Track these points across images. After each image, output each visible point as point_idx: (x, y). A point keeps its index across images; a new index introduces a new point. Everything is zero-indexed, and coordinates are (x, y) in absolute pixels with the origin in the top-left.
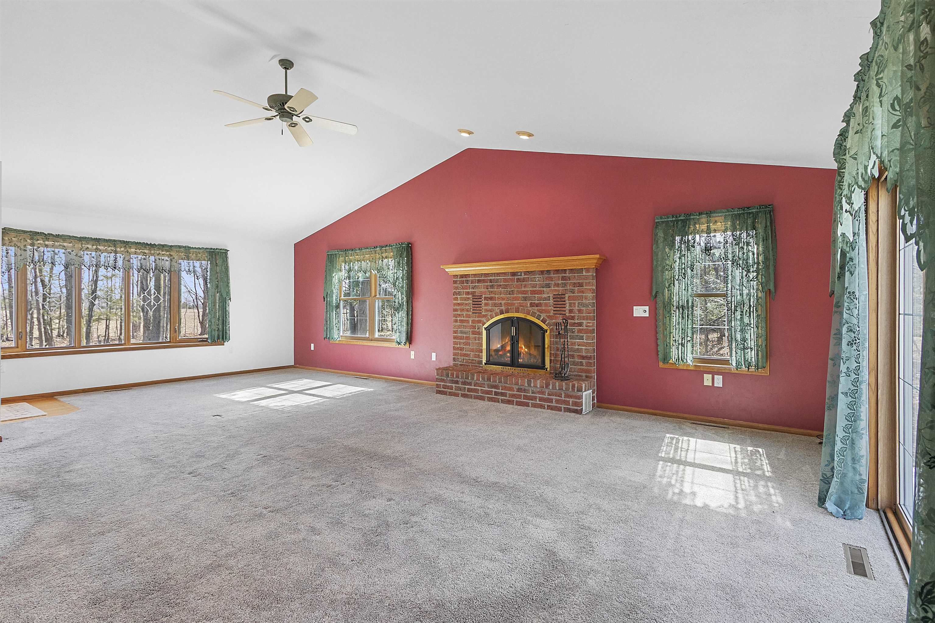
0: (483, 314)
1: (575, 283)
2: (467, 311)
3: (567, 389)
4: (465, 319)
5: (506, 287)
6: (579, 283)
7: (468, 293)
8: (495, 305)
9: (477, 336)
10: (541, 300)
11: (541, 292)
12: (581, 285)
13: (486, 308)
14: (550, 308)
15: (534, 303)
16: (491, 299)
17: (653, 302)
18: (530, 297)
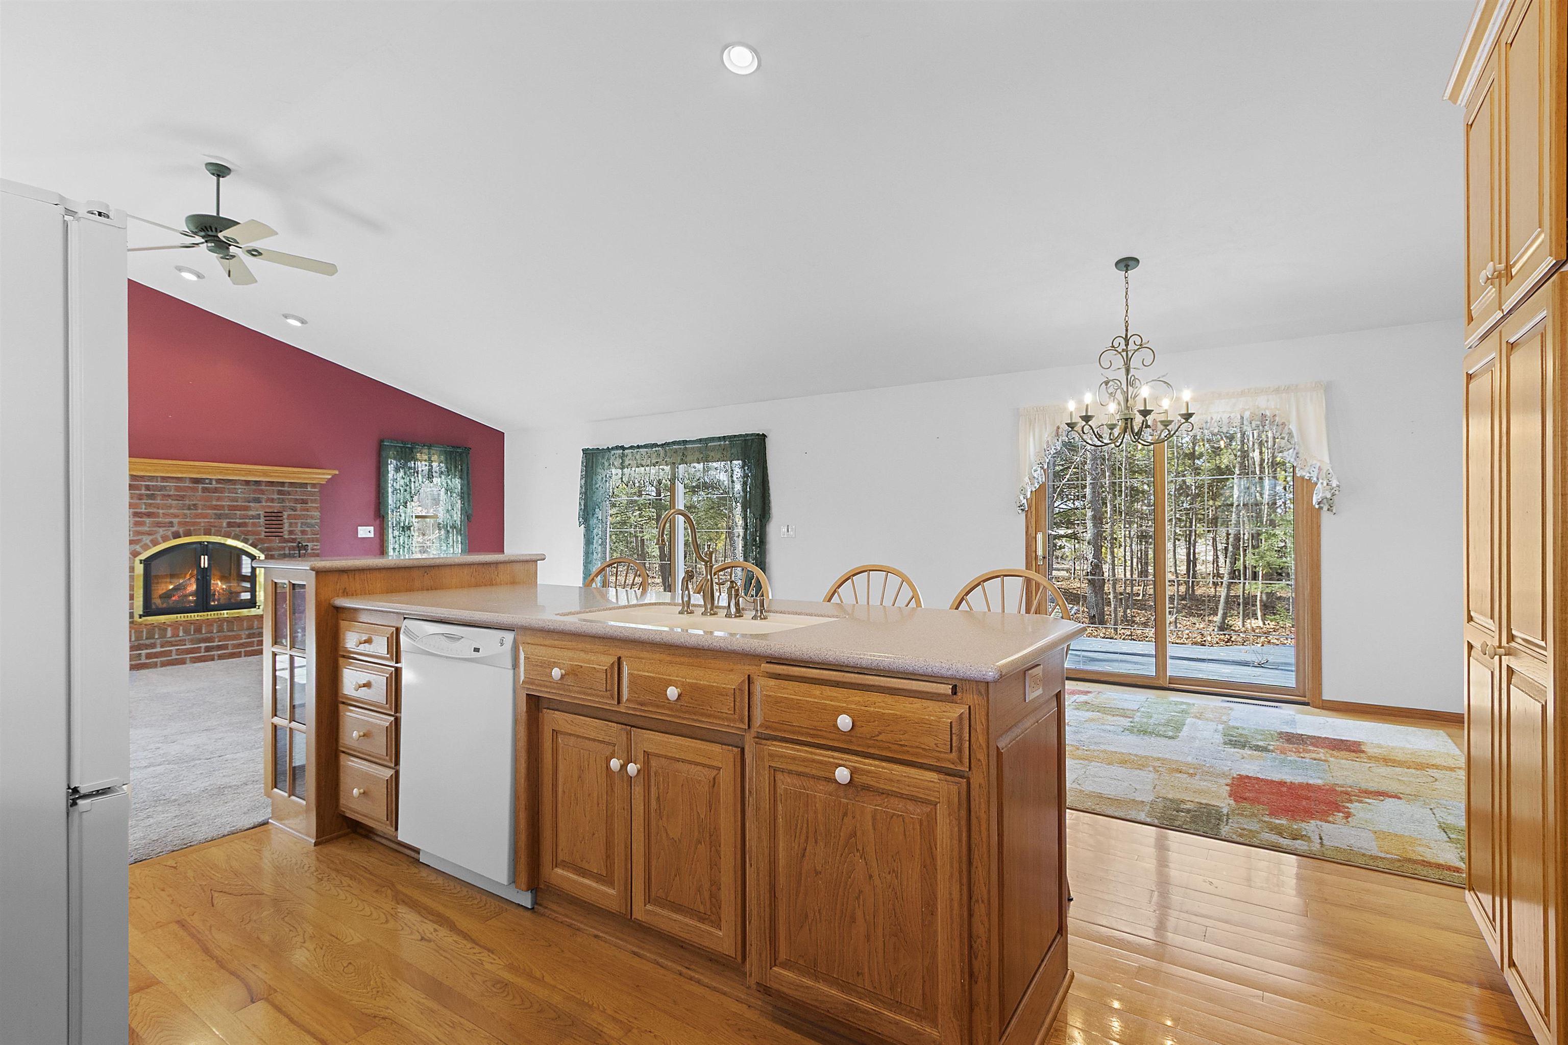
1: (296, 500)
5: (181, 498)
6: (302, 499)
8: (158, 525)
10: (245, 519)
11: (246, 508)
12: (304, 502)
14: (260, 529)
15: (234, 522)
16: (149, 515)
17: (378, 522)
18: (227, 514)
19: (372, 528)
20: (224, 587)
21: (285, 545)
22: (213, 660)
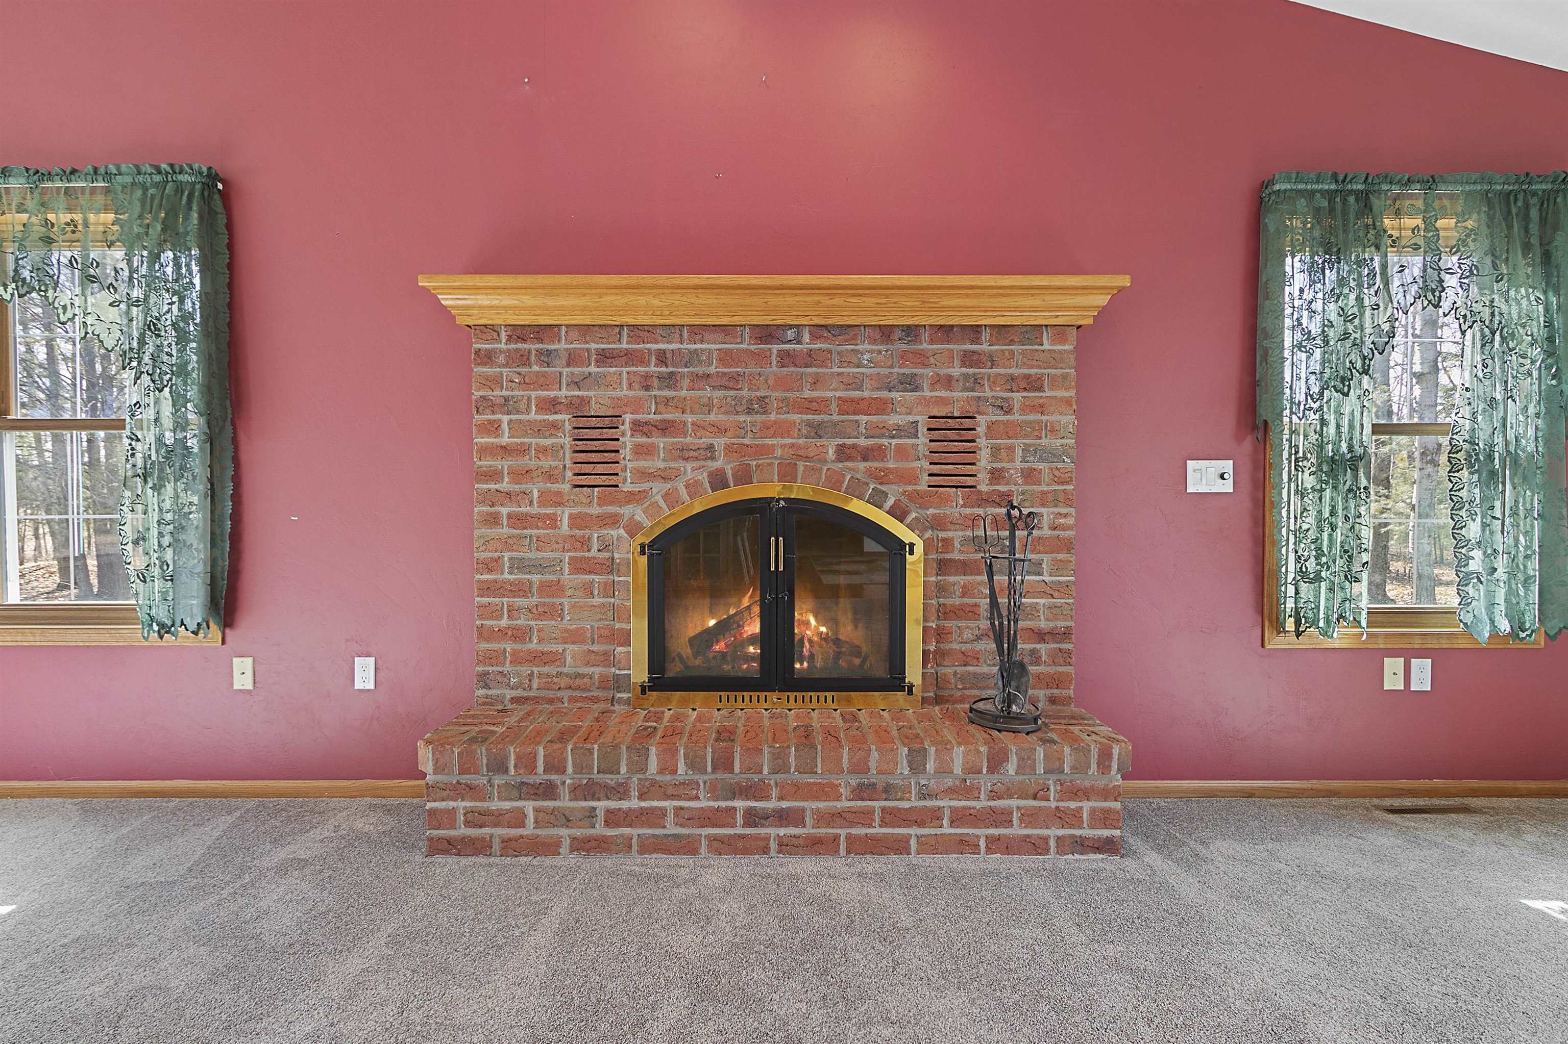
0: (627, 487)
1: (1013, 378)
2: (550, 476)
3: (1080, 768)
4: (535, 510)
5: (731, 382)
6: (1027, 377)
7: (553, 405)
8: (684, 454)
9: (597, 578)
10: (882, 436)
11: (882, 407)
12: (1033, 384)
13: (641, 464)
14: (917, 464)
15: (854, 446)
16: (665, 428)
17: (1247, 445)
18: (835, 424)
19: (1227, 466)
20: (823, 629)
21: (980, 511)
22: (765, 851)
